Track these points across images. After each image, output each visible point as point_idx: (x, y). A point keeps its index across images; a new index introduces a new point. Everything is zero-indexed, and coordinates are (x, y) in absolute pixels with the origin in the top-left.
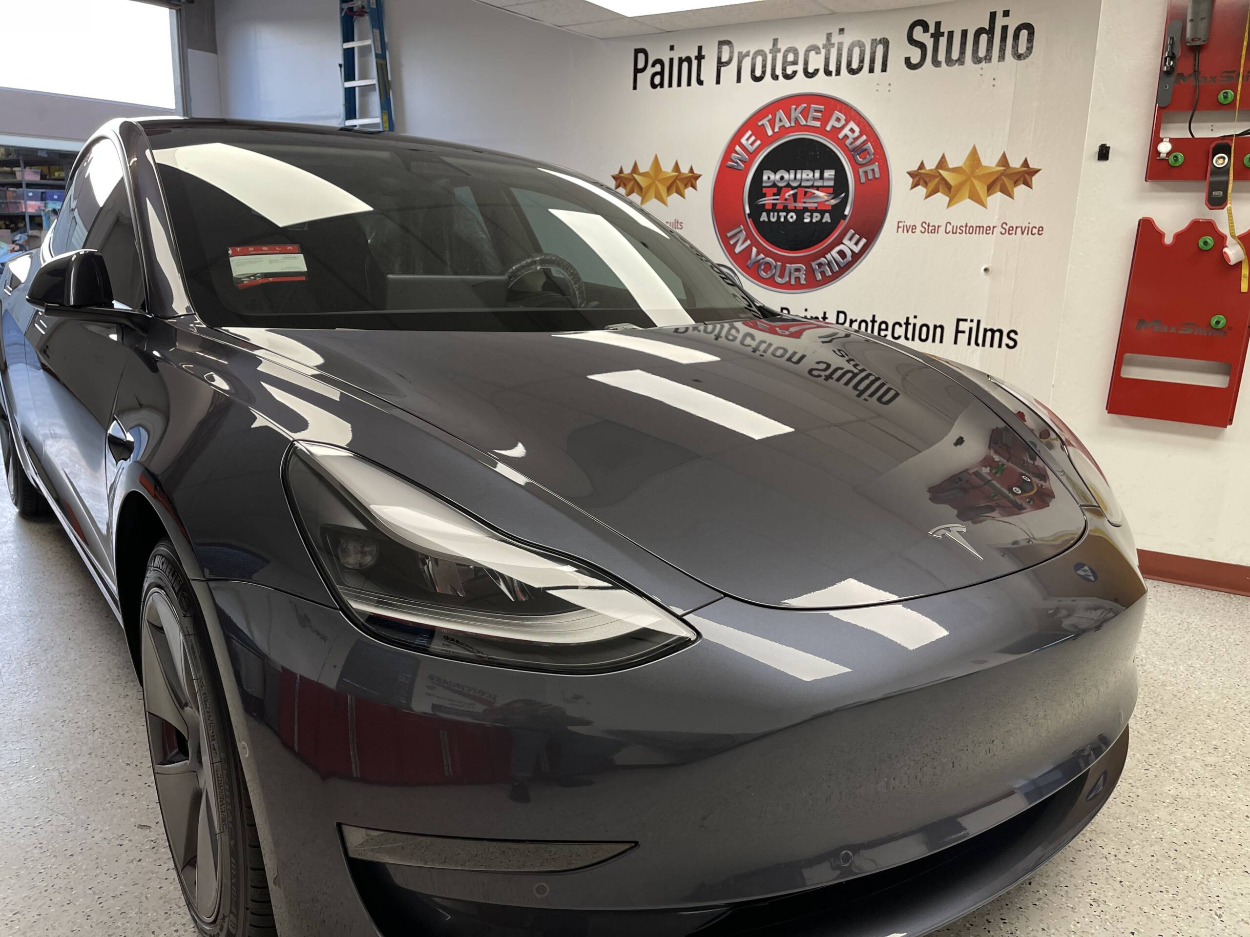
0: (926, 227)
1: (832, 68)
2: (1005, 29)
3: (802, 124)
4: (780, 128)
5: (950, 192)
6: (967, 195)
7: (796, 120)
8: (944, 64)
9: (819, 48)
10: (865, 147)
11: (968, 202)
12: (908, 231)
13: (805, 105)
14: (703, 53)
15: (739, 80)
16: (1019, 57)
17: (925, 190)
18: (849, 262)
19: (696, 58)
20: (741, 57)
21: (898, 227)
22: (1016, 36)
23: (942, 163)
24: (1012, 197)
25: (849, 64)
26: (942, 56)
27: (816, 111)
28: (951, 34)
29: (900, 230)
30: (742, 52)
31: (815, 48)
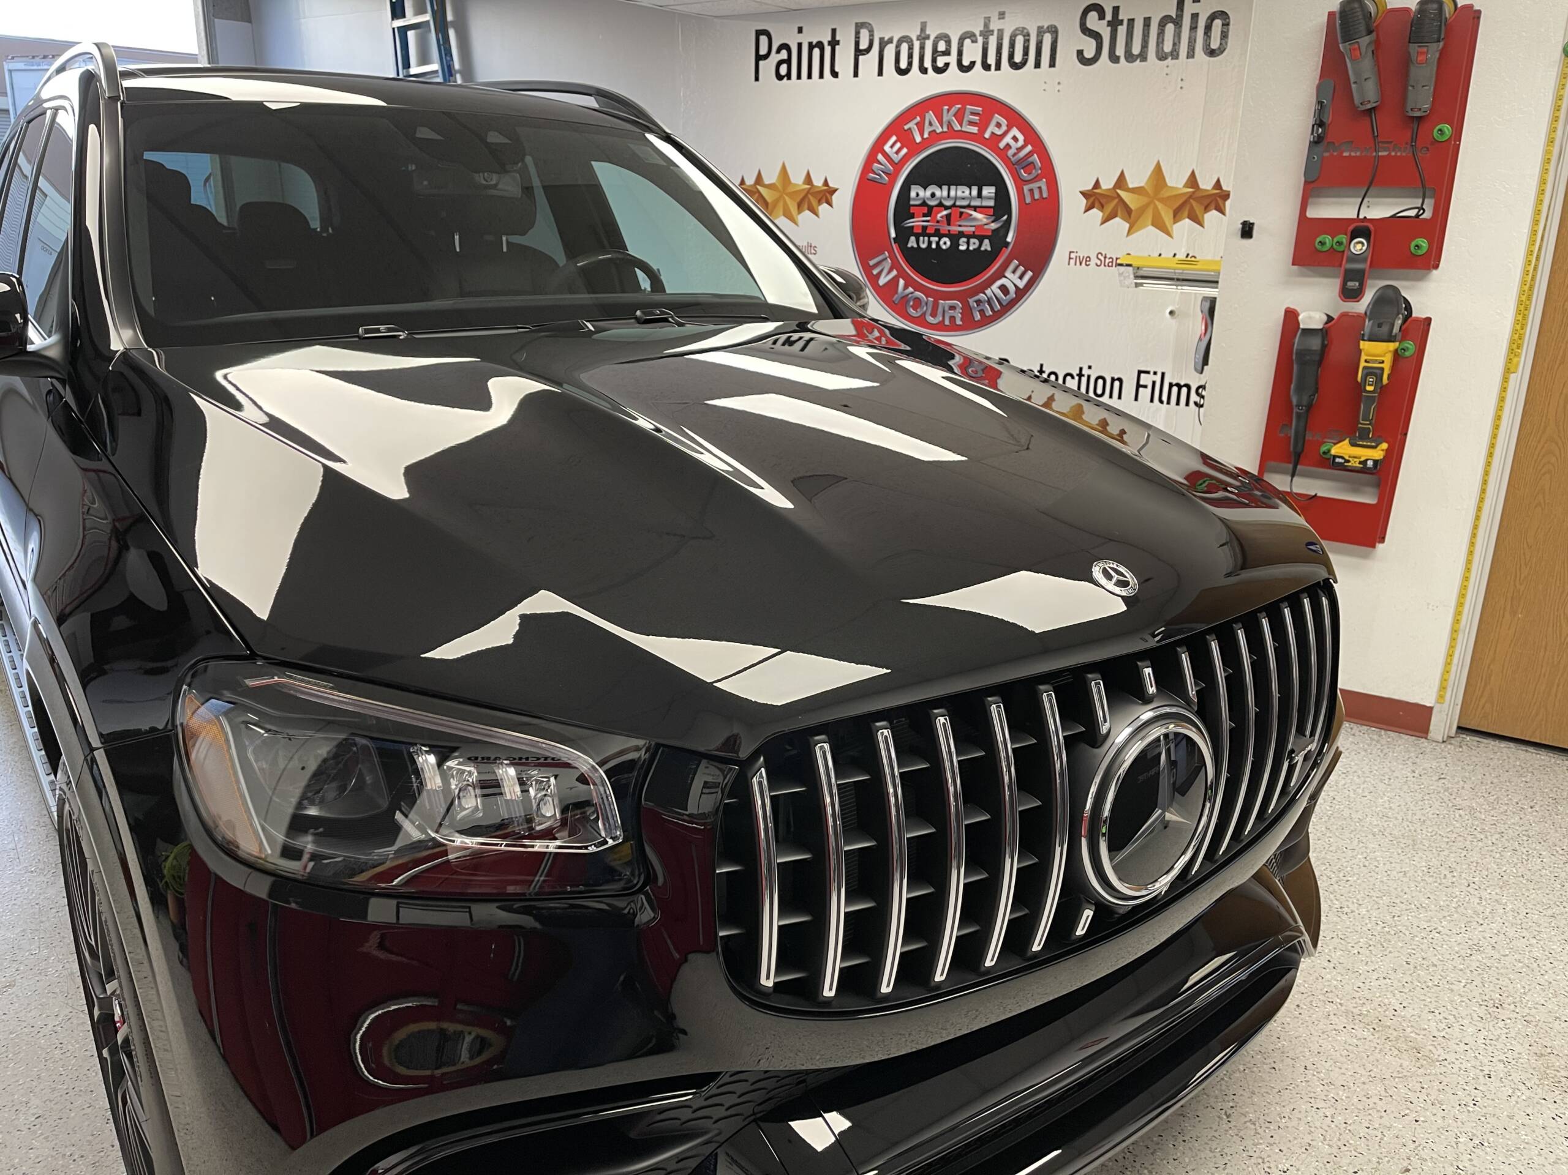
0: (1103, 259)
1: (991, 60)
2: (1195, 17)
4: (930, 133)
5: (1130, 217)
6: (1150, 222)
7: (950, 125)
8: (1122, 59)
9: (974, 35)
10: (1030, 159)
11: (1151, 229)
12: (1081, 264)
13: (959, 106)
14: (838, 38)
15: (880, 73)
16: (1212, 53)
17: (1101, 214)
18: (1012, 300)
19: (829, 43)
20: (883, 44)
21: (1070, 258)
22: (1208, 28)
23: (1121, 181)
24: (1202, 225)
25: (1011, 56)
26: (1120, 51)
27: (973, 114)
28: (1131, 21)
29: (1072, 262)
30: (883, 38)
31: (971, 36)
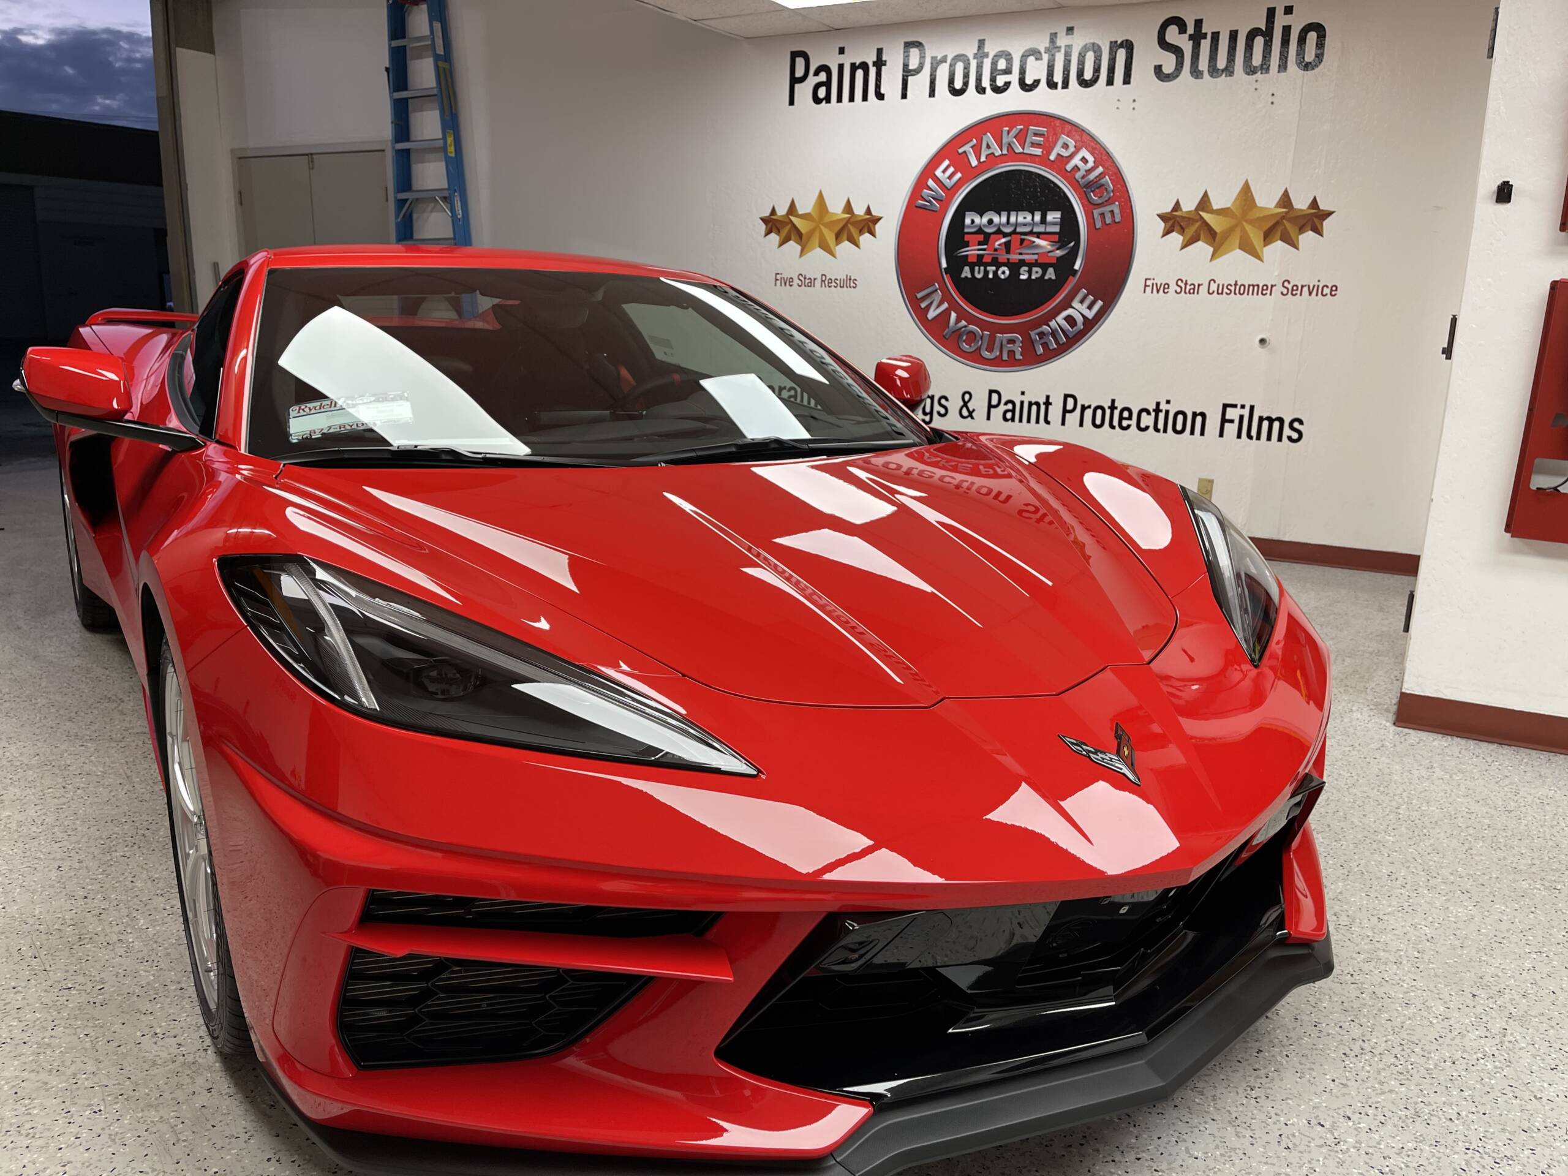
0: (1183, 285)
1: (1058, 78)
2: (1287, 30)
3: (1017, 151)
4: (987, 156)
5: (1214, 240)
6: (1237, 246)
7: (1010, 146)
8: (1206, 74)
9: (1040, 53)
10: (1103, 181)
11: (1238, 253)
12: (1158, 291)
13: (1022, 127)
14: (884, 58)
15: (932, 93)
16: (1307, 67)
17: (1181, 238)
18: (1081, 331)
19: (875, 64)
20: (935, 64)
21: (1146, 286)
22: (1302, 40)
23: (1204, 203)
24: (1297, 248)
25: (1080, 73)
26: (1203, 64)
27: (1036, 135)
28: (1216, 36)
29: (1148, 289)
30: (936, 57)
31: (1035, 53)
